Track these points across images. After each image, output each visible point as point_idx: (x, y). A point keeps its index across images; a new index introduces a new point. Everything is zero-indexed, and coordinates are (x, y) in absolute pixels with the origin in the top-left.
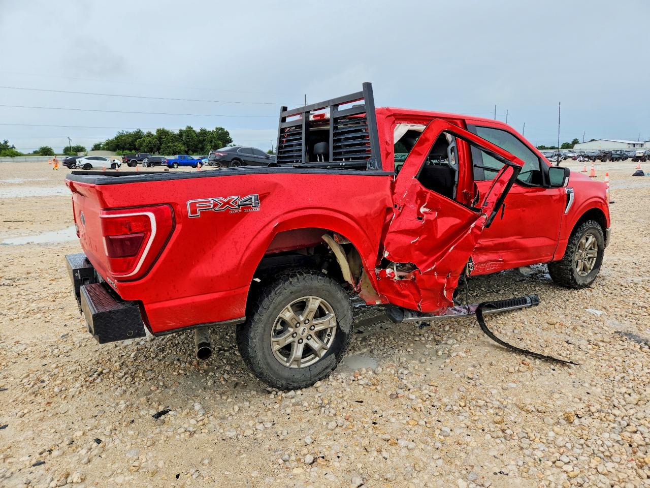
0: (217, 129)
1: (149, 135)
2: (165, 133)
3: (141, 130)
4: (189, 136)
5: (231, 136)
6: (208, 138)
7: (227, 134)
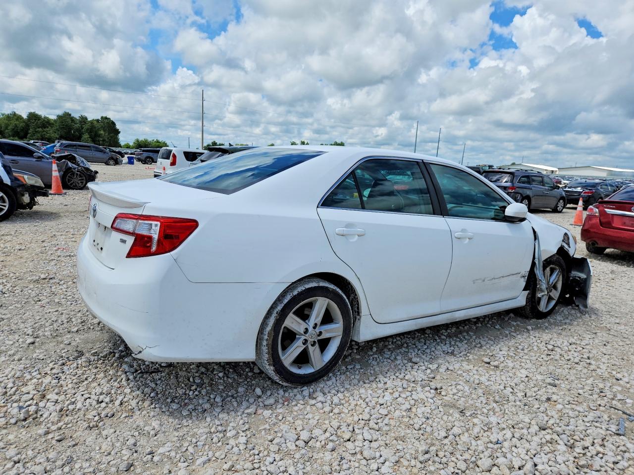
0: (102, 117)
1: (19, 118)
2: (35, 117)
3: (17, 113)
4: (63, 123)
5: (118, 127)
6: (86, 127)
7: (113, 124)
